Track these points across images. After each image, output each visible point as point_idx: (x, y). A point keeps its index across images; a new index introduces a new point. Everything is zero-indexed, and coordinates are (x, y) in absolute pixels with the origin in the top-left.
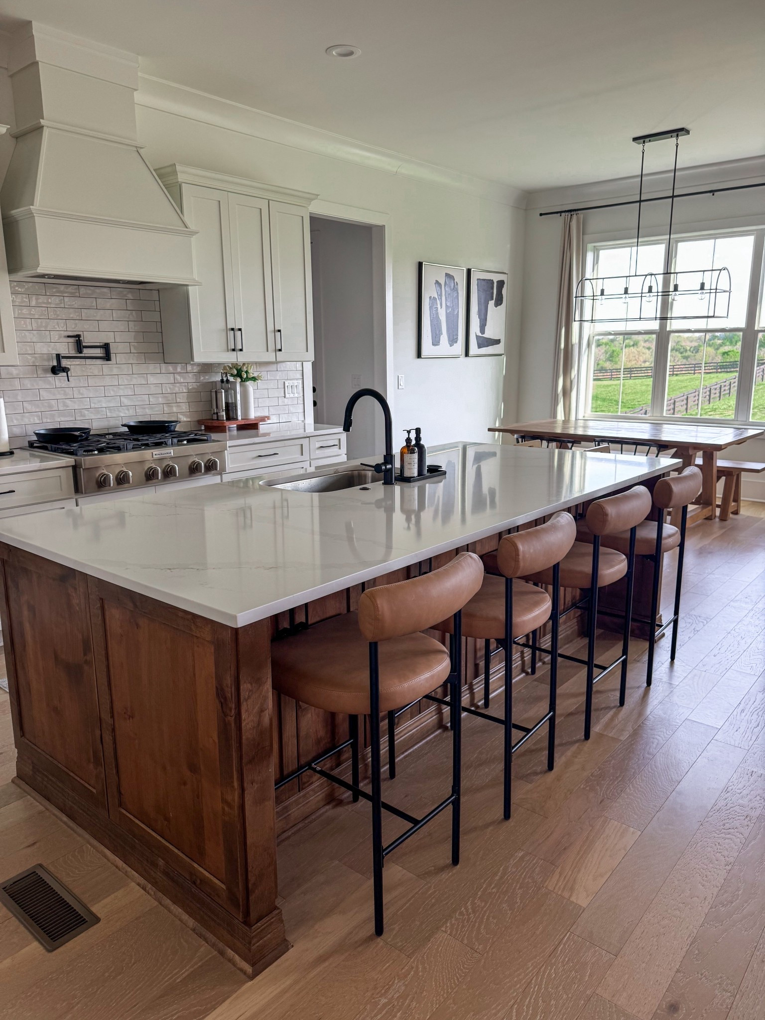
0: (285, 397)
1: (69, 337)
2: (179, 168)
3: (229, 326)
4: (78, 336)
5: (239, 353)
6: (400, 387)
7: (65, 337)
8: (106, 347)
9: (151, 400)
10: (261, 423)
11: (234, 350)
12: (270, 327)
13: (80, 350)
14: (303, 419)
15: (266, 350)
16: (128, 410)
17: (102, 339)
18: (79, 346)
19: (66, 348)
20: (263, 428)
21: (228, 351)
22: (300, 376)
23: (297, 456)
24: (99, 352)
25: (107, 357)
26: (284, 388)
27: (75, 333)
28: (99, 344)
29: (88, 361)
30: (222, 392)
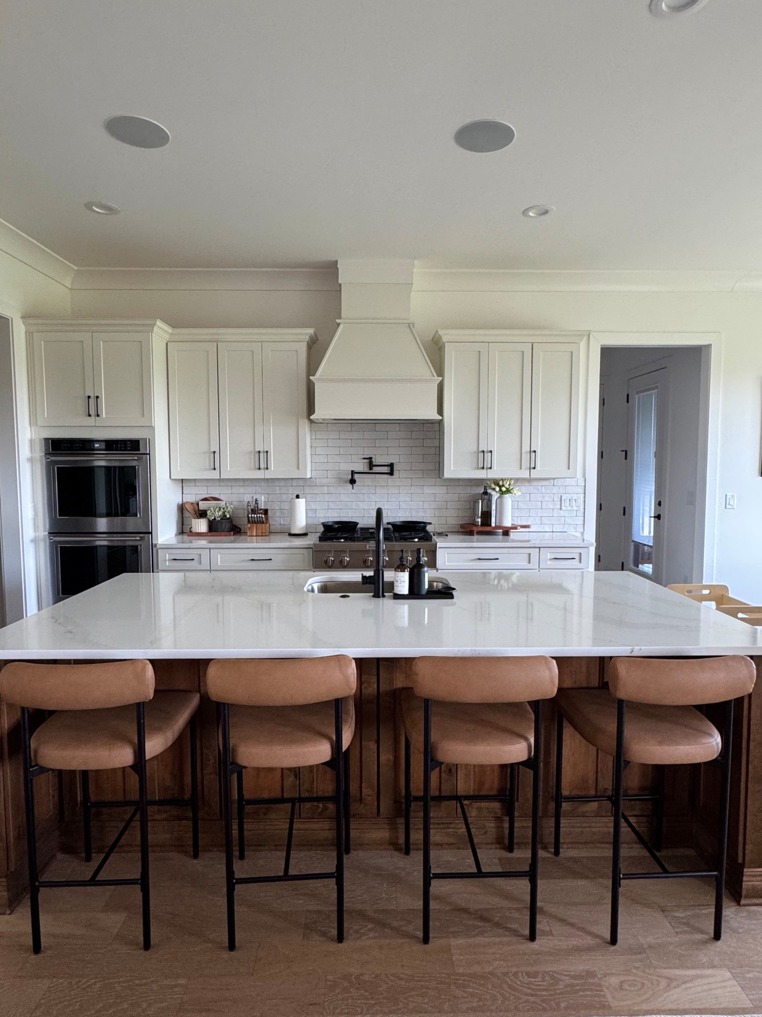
0: (561, 509)
1: (364, 459)
2: (441, 332)
3: (481, 449)
4: (371, 458)
5: (489, 470)
6: (728, 506)
7: (361, 459)
8: (391, 466)
9: (425, 505)
10: (511, 531)
11: (483, 468)
12: (526, 448)
13: (371, 468)
14: (583, 531)
15: (519, 468)
16: (405, 512)
17: (388, 461)
18: (371, 465)
19: (361, 466)
20: (513, 535)
21: (478, 469)
22: (581, 490)
23: (524, 564)
24: (386, 469)
25: (391, 473)
26: (561, 501)
27: (368, 457)
28: (386, 464)
29: (377, 476)
30: (479, 502)
